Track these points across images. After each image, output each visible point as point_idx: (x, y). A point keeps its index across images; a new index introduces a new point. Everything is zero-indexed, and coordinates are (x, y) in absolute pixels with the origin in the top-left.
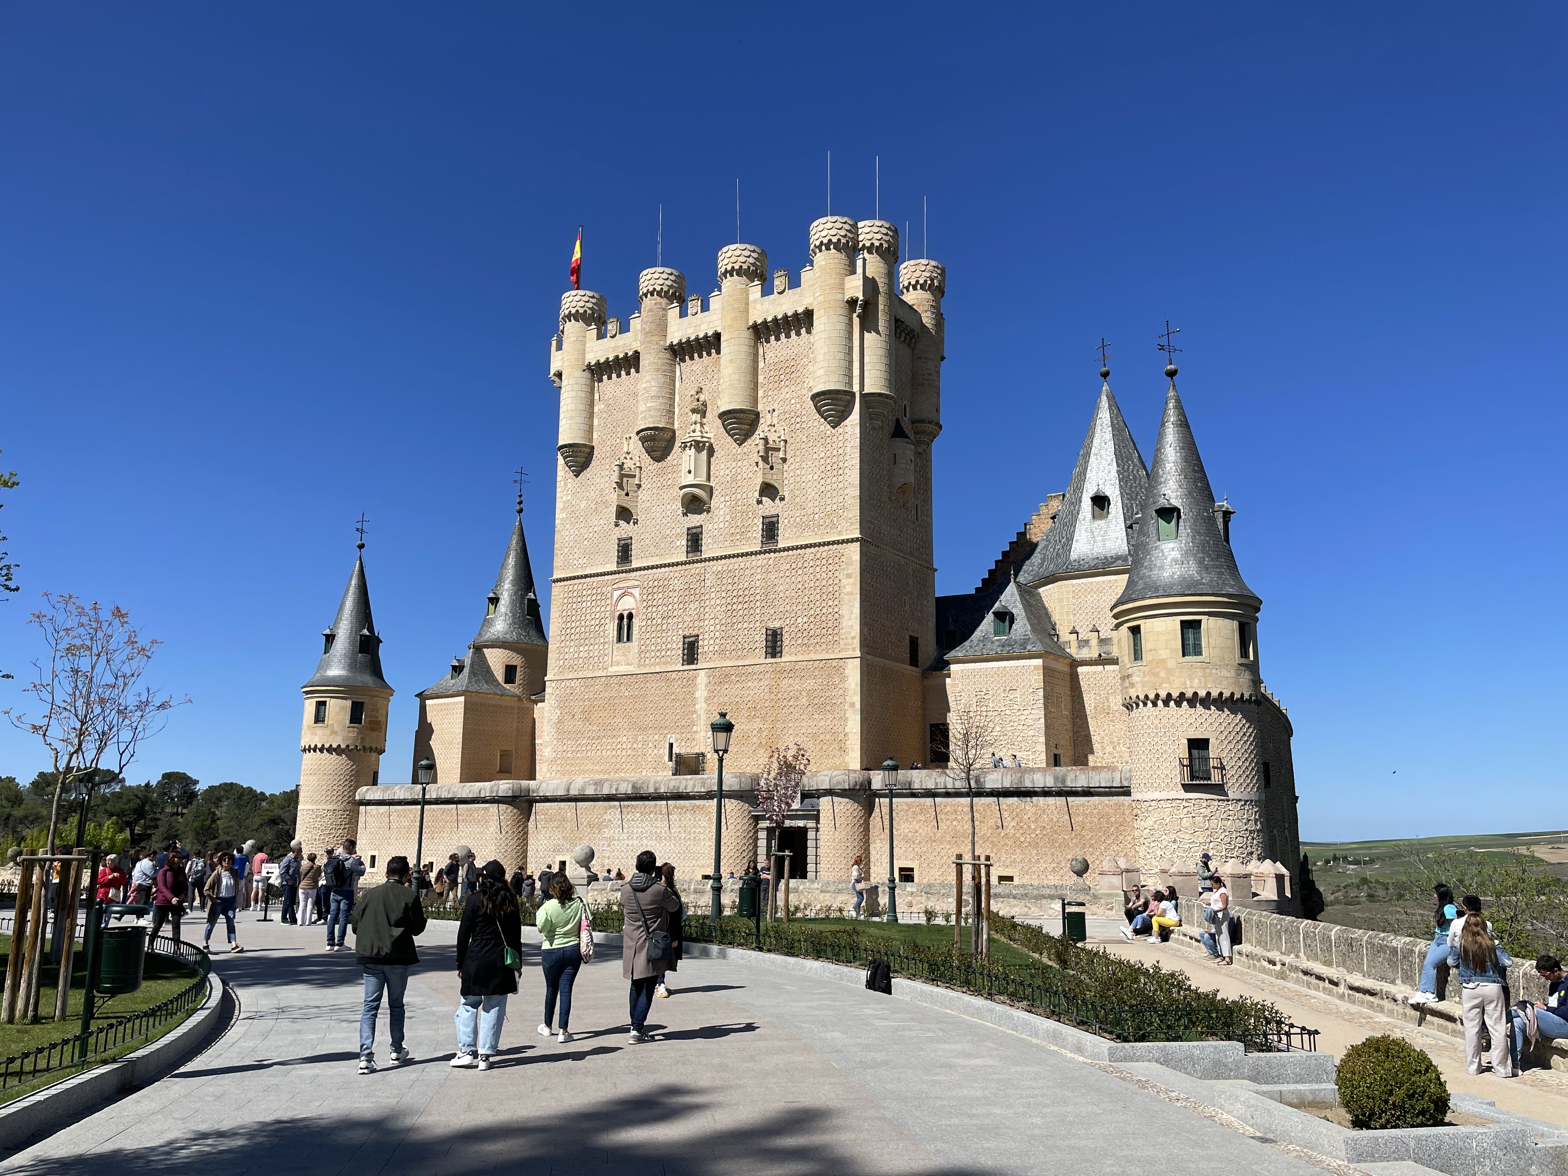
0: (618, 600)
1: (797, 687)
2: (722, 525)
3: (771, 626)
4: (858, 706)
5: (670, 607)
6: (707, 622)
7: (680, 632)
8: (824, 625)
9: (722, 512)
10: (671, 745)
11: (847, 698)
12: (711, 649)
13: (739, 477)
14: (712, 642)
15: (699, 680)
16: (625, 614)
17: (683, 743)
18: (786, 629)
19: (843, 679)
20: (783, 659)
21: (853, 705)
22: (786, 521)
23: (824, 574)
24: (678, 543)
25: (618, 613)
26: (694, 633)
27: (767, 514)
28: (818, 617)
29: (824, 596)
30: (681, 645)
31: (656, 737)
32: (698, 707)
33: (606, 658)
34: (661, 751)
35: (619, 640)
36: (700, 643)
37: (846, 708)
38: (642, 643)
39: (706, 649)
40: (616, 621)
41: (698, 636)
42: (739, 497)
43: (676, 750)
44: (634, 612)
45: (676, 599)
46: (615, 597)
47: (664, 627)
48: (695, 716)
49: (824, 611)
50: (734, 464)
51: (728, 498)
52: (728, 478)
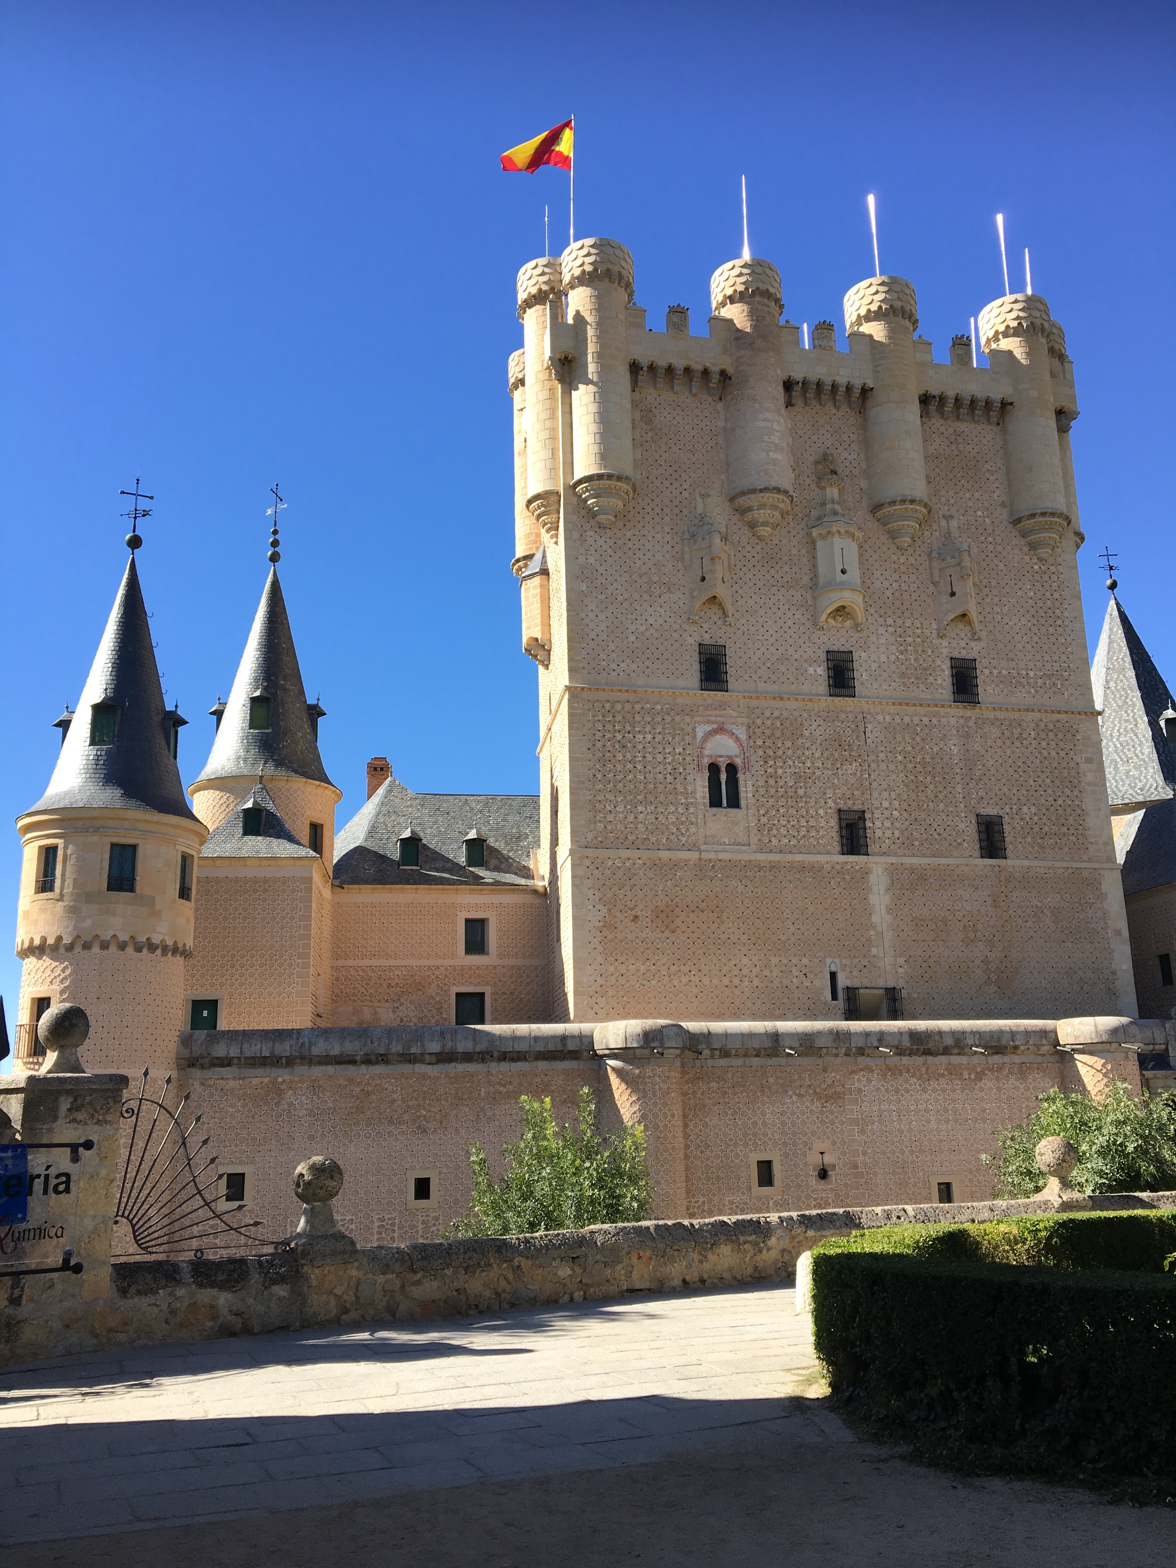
0: (705, 739)
1: (1036, 902)
2: (883, 658)
3: (984, 812)
4: (1126, 933)
5: (808, 764)
6: (875, 794)
7: (830, 803)
8: (1063, 821)
9: (883, 641)
10: (833, 975)
11: (1109, 922)
12: (888, 833)
13: (906, 596)
14: (888, 824)
15: (872, 878)
16: (723, 764)
17: (856, 973)
18: (1006, 819)
19: (1102, 897)
20: (1009, 862)
21: (1118, 933)
22: (987, 672)
23: (1053, 754)
24: (811, 670)
25: (706, 762)
26: (855, 808)
27: (956, 655)
28: (1052, 809)
29: (1058, 783)
30: (834, 822)
31: (805, 961)
32: (876, 919)
33: (693, 829)
34: (817, 983)
35: (715, 802)
36: (869, 824)
37: (1110, 935)
38: (762, 812)
39: (879, 833)
40: (707, 774)
41: (864, 811)
42: (908, 623)
43: (843, 981)
44: (738, 761)
45: (817, 755)
46: (700, 734)
47: (801, 792)
48: (872, 932)
49: (1060, 802)
50: (896, 576)
51: (890, 621)
52: (888, 593)
